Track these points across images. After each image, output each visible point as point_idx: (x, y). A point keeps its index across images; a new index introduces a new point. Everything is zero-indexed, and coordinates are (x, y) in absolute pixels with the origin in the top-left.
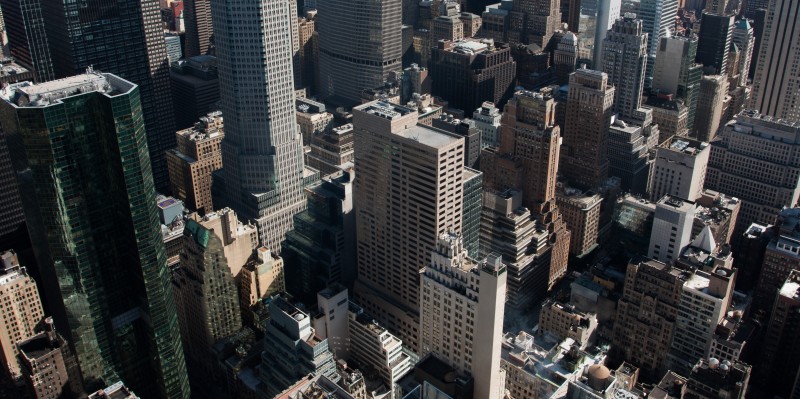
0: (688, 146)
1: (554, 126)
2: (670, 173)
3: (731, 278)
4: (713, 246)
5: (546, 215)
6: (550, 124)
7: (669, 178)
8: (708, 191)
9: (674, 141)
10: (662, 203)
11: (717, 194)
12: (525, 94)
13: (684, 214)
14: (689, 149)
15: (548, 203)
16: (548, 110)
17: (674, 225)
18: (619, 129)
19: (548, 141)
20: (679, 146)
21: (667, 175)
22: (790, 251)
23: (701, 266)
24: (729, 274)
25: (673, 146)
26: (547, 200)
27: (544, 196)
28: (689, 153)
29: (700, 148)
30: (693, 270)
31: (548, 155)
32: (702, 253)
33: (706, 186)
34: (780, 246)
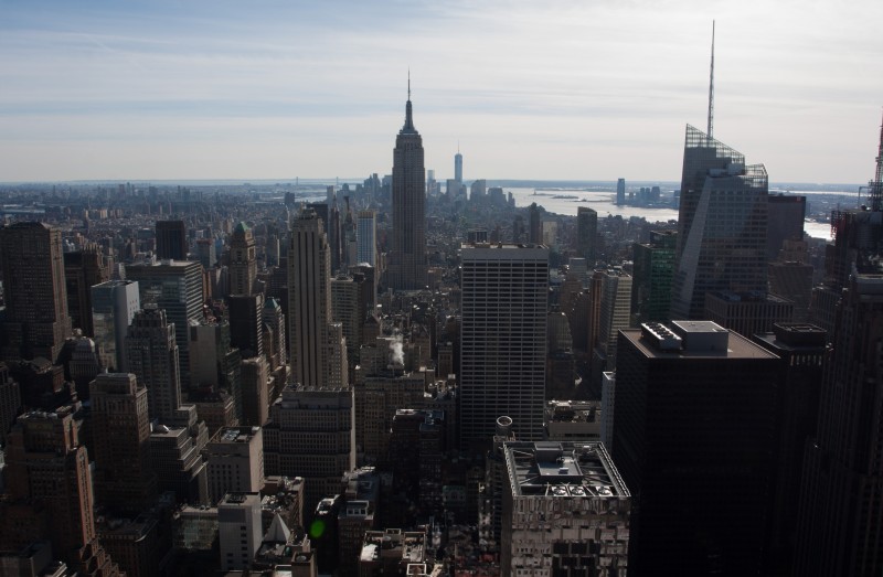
0: (239, 435)
1: (78, 447)
2: (227, 469)
3: (312, 561)
4: (287, 533)
5: (88, 562)
6: (72, 446)
7: (227, 475)
8: (270, 478)
9: (224, 432)
10: (224, 503)
11: (279, 478)
12: (32, 416)
13: (250, 508)
14: (241, 437)
15: (89, 546)
16: (67, 429)
17: (242, 524)
18: (161, 435)
19: (75, 468)
20: (230, 437)
21: (224, 472)
22: (360, 515)
23: (279, 560)
24: (308, 559)
25: (223, 438)
26: (87, 542)
27: (82, 539)
28: (243, 441)
29: (251, 434)
30: (272, 568)
31: (77, 485)
32: (277, 545)
33: (267, 474)
34: (350, 512)
